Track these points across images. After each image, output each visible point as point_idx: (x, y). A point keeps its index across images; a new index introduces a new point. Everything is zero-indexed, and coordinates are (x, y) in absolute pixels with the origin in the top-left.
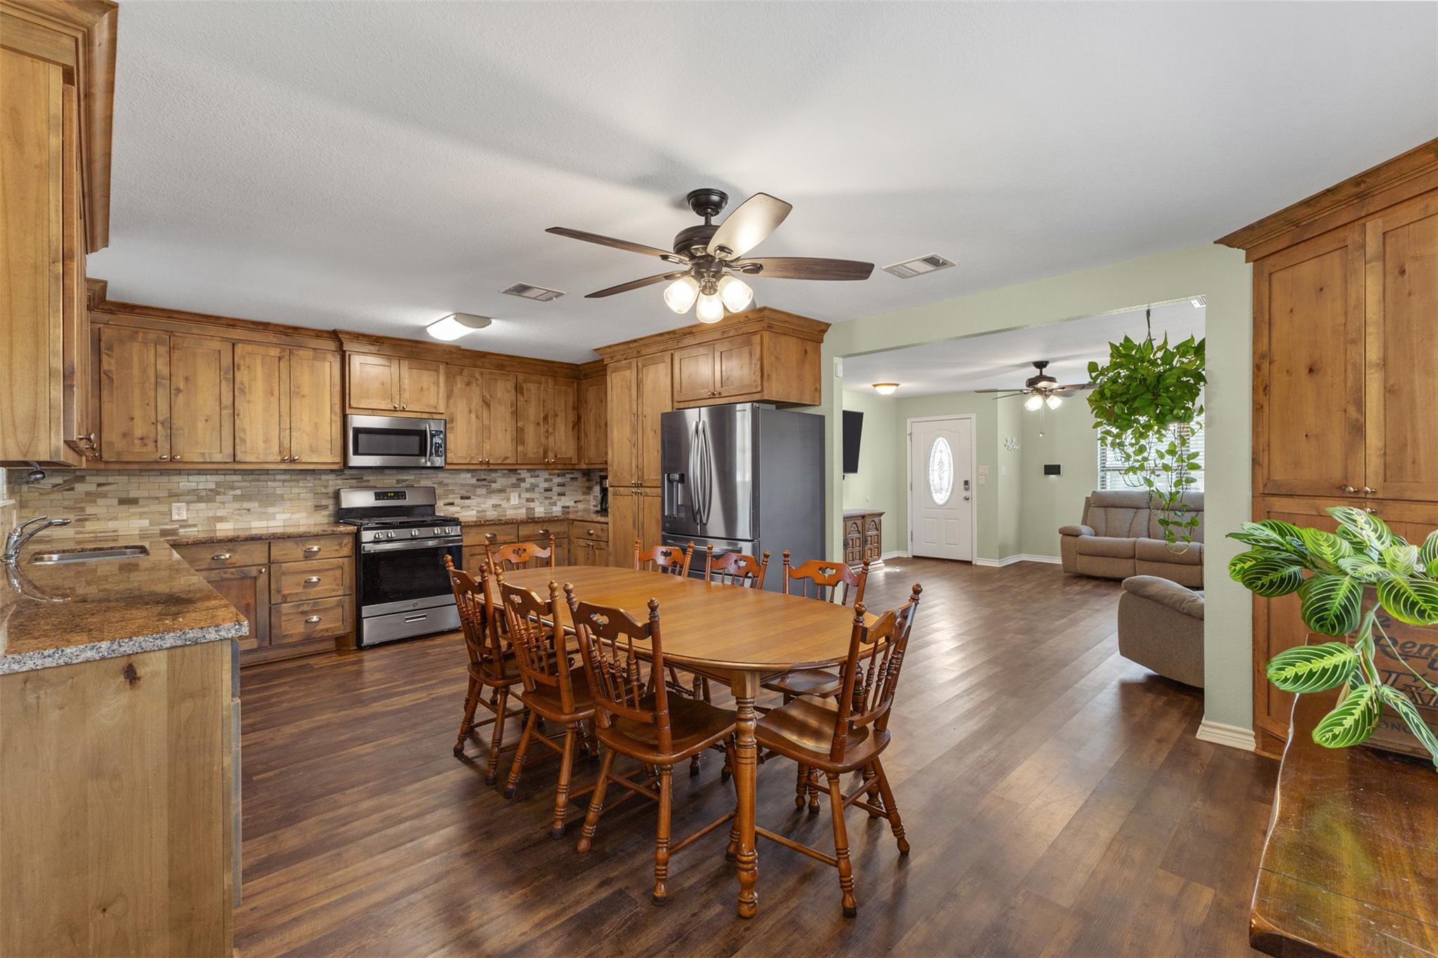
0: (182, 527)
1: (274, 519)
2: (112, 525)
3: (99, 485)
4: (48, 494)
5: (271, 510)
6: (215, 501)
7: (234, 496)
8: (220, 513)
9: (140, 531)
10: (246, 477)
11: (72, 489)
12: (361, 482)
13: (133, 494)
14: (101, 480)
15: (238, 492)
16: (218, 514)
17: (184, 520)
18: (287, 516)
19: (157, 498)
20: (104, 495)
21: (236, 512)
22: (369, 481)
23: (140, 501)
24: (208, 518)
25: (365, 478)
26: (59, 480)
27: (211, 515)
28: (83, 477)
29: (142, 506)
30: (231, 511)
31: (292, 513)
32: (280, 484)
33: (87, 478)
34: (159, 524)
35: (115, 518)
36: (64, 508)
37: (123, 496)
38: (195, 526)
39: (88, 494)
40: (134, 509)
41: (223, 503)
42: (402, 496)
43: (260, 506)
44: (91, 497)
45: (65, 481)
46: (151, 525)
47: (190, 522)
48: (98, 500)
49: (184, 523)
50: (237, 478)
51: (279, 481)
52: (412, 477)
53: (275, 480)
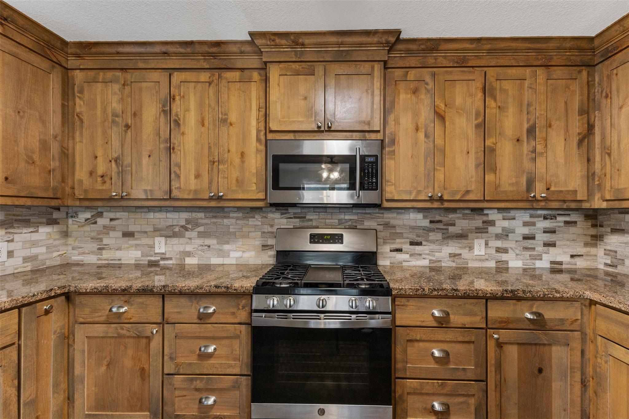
0: (163, 259)
1: (229, 256)
2: (118, 254)
3: (111, 220)
4: (83, 226)
5: (226, 247)
6: (184, 237)
7: (199, 232)
8: (189, 248)
9: (136, 261)
10: (208, 215)
11: (95, 223)
12: (303, 221)
13: (131, 228)
14: (112, 215)
15: (201, 229)
16: (188, 249)
17: (163, 254)
18: (238, 254)
19: (146, 232)
20: (113, 229)
21: (200, 248)
22: (311, 220)
23: (136, 234)
24: (180, 252)
25: (308, 217)
26: (88, 215)
27: (182, 250)
28: (102, 213)
29: (137, 239)
30: (196, 246)
31: (243, 252)
32: (233, 221)
33: (105, 214)
34: (147, 256)
35: (119, 249)
36: (92, 239)
37: (125, 230)
38: (171, 259)
39: (105, 227)
40: (132, 242)
41: (190, 239)
42: (338, 239)
43: (218, 244)
44: (107, 229)
45: (92, 216)
46: (142, 256)
47: (167, 256)
48: (111, 233)
49: (163, 256)
50: (201, 215)
51: (233, 218)
52: (355, 217)
53: (229, 217)
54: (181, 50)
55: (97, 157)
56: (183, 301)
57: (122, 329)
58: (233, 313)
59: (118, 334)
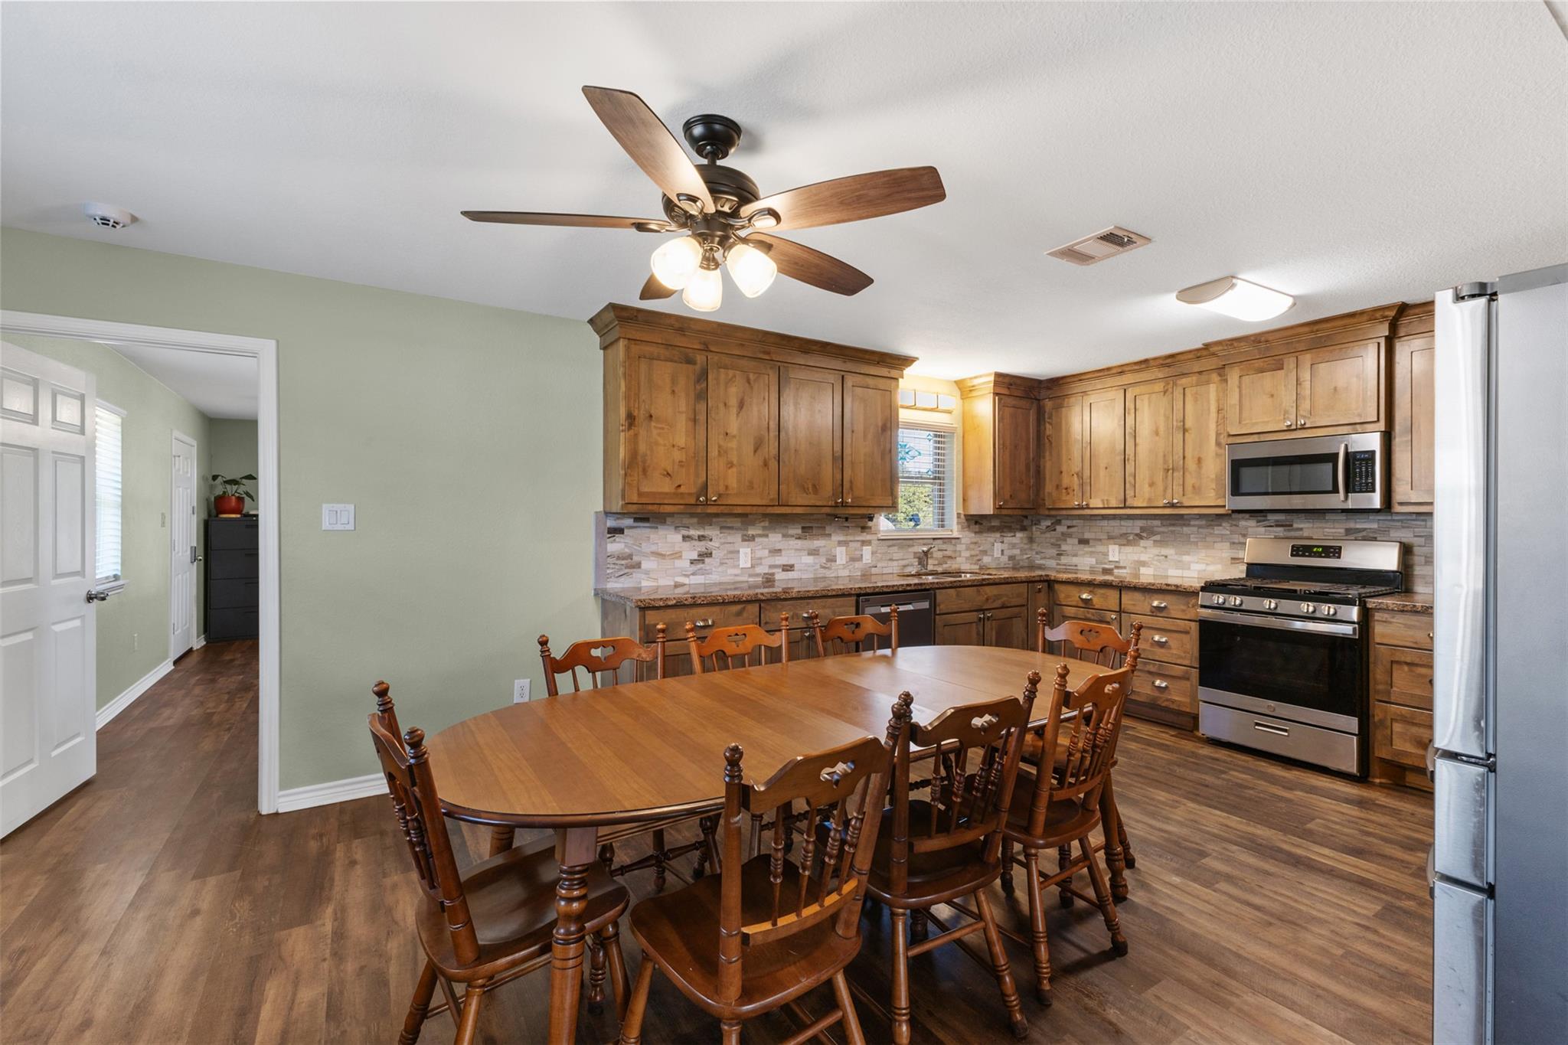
0: (1117, 567)
1: (1189, 569)
2: (1075, 560)
3: (1069, 527)
4: (1044, 533)
5: (1186, 558)
6: (1139, 546)
7: (1154, 541)
8: (1144, 557)
9: (1091, 567)
10: (1165, 523)
11: (1055, 530)
12: (1289, 530)
13: (1087, 536)
14: (1069, 523)
15: (1157, 537)
16: (1142, 559)
17: (1117, 562)
18: (1202, 567)
19: (1100, 540)
20: (1070, 536)
21: (1156, 558)
22: (1301, 529)
23: (1091, 541)
24: (1134, 561)
25: (1295, 526)
26: (1048, 523)
27: (1136, 559)
28: (1060, 520)
29: (1091, 547)
30: (1152, 556)
31: (1207, 564)
32: (1195, 529)
33: (1063, 521)
34: (1102, 563)
35: (1075, 555)
36: (1052, 544)
37: (1080, 536)
38: (1125, 568)
39: (1063, 534)
40: (1087, 549)
41: (1145, 548)
42: (1334, 553)
43: (1176, 554)
44: (1065, 536)
45: (1052, 524)
46: (1097, 563)
47: (1121, 564)
48: (1068, 539)
49: (1117, 564)
50: (1157, 523)
51: (1194, 526)
53: (1189, 525)
54: (1136, 367)
55: (1061, 472)
56: (1138, 596)
57: (1088, 613)
58: (1183, 611)
59: (1085, 616)
